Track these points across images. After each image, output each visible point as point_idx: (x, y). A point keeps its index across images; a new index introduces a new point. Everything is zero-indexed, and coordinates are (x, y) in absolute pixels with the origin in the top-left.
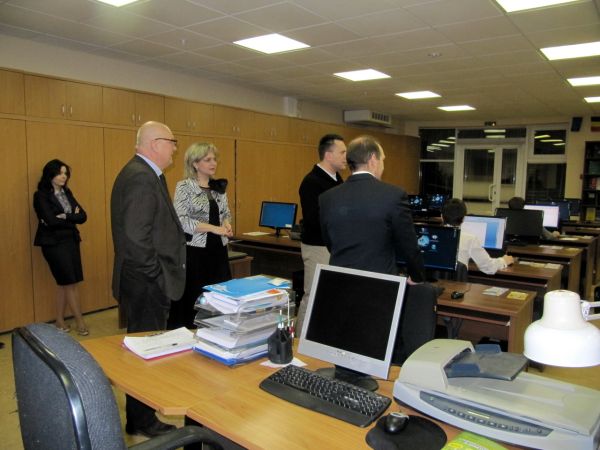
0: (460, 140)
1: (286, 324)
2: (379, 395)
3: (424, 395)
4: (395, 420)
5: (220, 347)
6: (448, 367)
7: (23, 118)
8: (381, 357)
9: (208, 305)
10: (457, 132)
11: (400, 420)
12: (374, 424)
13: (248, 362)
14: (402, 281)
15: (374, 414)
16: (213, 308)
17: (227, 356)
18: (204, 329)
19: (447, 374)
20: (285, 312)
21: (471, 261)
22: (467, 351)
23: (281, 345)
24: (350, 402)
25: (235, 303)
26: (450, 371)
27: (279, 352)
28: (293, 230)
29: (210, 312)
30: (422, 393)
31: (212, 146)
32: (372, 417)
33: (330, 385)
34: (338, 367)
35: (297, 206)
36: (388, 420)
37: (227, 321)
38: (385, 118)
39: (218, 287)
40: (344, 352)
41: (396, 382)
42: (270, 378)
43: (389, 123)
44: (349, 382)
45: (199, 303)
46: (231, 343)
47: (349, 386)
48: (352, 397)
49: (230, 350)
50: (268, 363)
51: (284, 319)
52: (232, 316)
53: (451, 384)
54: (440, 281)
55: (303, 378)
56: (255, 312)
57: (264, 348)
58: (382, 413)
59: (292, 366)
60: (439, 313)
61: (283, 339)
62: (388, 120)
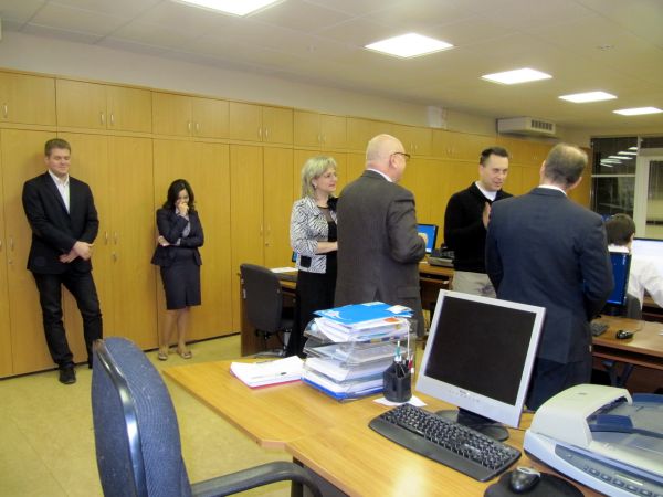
0: (644, 150)
1: (403, 358)
2: (507, 446)
3: (561, 450)
4: (522, 477)
5: (330, 379)
6: (591, 418)
7: (150, 135)
8: (512, 401)
9: (319, 332)
10: (640, 141)
11: (529, 477)
12: (496, 480)
13: (360, 397)
14: (540, 312)
15: (498, 467)
16: (324, 336)
17: (336, 389)
18: (315, 358)
19: (590, 427)
20: (404, 343)
21: (647, 295)
22: (622, 400)
23: (397, 381)
24: (470, 451)
25: (348, 331)
26: (595, 423)
27: (395, 389)
28: (432, 254)
29: (320, 340)
30: (558, 446)
31: (331, 159)
32: (495, 472)
33: (449, 430)
34: (462, 410)
35: (437, 228)
36: (514, 476)
37: (338, 351)
38: (548, 126)
39: (330, 312)
40: (469, 393)
41: (528, 431)
42: (382, 416)
43: (552, 132)
44: (472, 428)
45: (310, 329)
46: (341, 374)
47: (472, 432)
48: (474, 445)
49: (340, 383)
50: (382, 400)
51: (402, 352)
52: (344, 346)
53: (595, 439)
54: (604, 317)
55: (418, 419)
56: (368, 342)
57: (379, 383)
58: (507, 468)
59: (407, 405)
60: (596, 354)
61: (401, 374)
62: (551, 129)
